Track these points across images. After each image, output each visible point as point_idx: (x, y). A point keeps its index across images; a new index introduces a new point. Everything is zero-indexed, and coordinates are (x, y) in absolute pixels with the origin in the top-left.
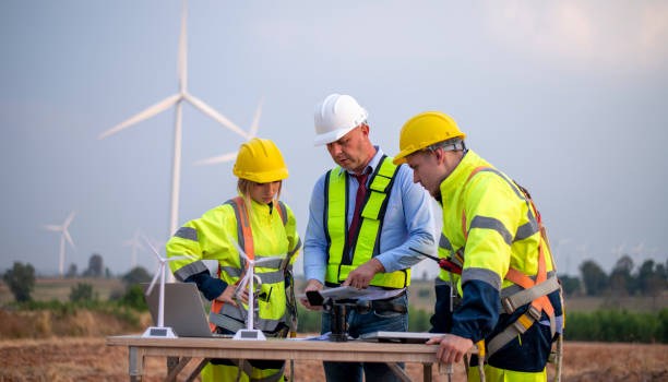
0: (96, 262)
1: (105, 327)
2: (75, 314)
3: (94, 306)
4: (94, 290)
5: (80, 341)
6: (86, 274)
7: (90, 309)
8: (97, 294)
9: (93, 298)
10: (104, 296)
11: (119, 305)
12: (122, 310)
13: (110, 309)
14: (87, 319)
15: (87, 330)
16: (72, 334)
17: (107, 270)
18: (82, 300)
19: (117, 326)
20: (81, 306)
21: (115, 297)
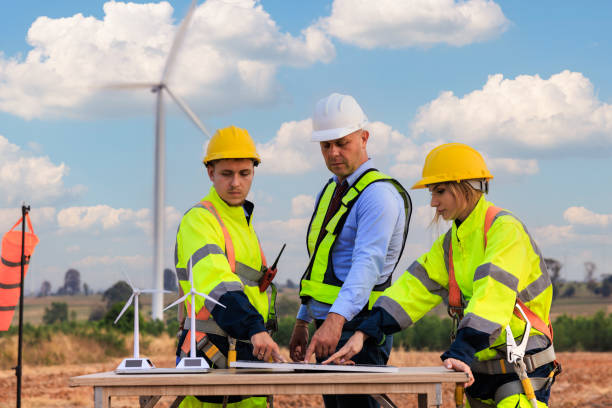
0: (72, 278)
1: (84, 352)
2: (49, 339)
3: (72, 329)
4: (70, 310)
5: (55, 370)
6: (62, 292)
7: (66, 332)
8: (74, 314)
9: (70, 319)
10: (82, 317)
11: (101, 326)
12: (103, 331)
13: (90, 331)
14: (63, 343)
15: (62, 356)
16: (47, 362)
17: (86, 287)
18: (58, 322)
19: (99, 351)
20: (56, 329)
21: (95, 317)
